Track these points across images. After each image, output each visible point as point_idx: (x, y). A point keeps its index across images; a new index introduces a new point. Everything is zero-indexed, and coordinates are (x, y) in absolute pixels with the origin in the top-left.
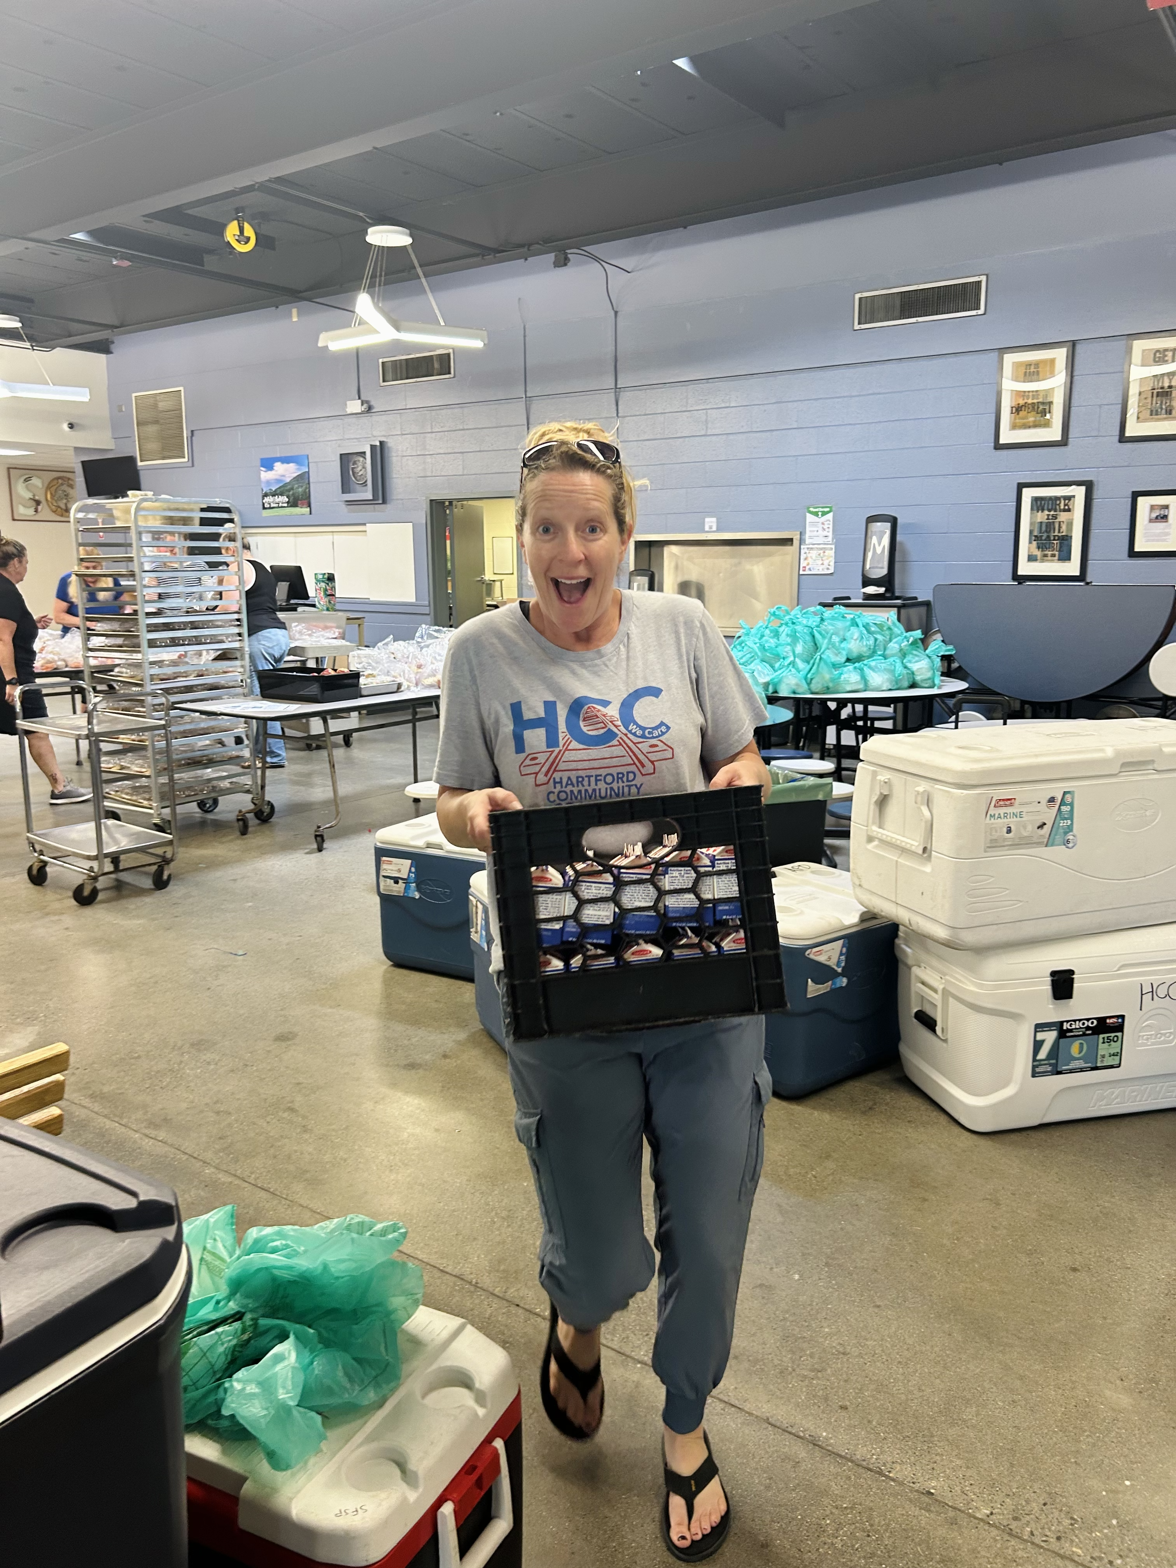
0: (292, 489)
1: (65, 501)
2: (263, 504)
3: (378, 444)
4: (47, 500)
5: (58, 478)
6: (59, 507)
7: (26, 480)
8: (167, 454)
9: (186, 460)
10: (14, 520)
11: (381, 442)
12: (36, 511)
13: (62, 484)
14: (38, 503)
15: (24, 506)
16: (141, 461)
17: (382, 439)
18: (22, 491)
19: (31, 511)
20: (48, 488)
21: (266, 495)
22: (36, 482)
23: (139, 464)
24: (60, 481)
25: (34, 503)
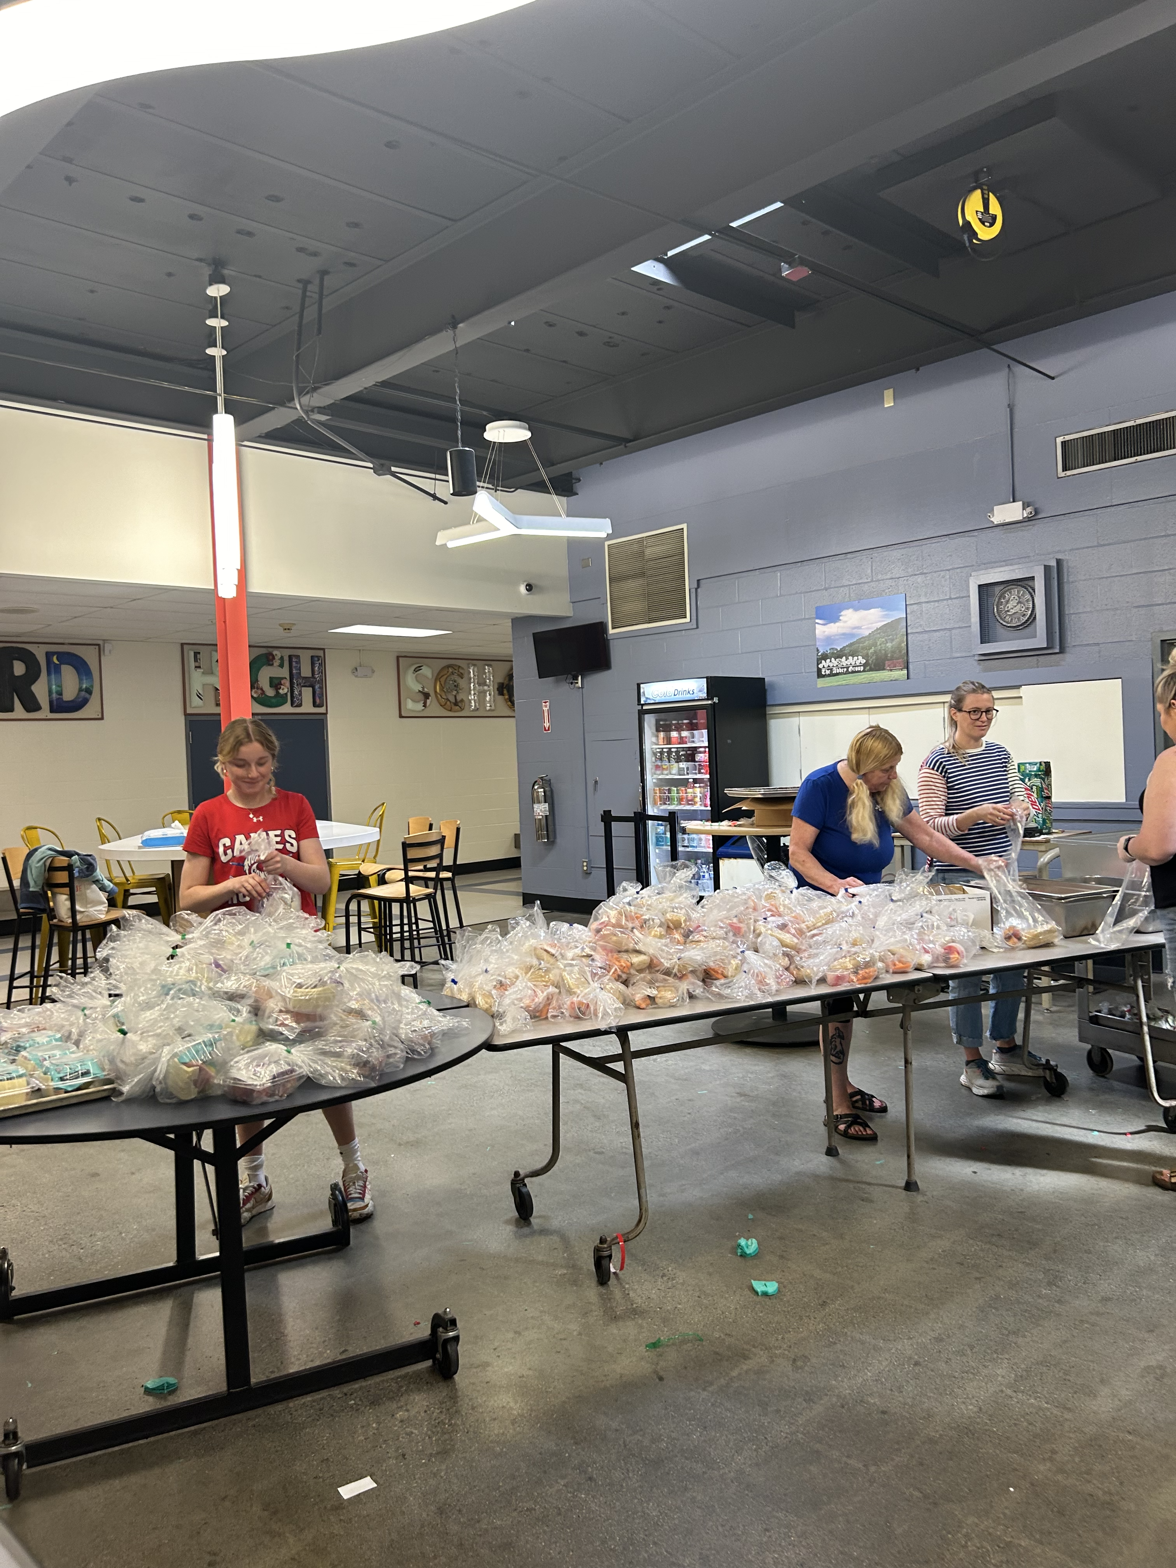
0: (875, 645)
1: (454, 693)
2: (819, 670)
3: (1053, 563)
4: (436, 692)
5: (448, 666)
6: (448, 700)
7: (416, 670)
8: (654, 615)
9: (688, 620)
10: (401, 716)
11: (1059, 562)
12: (425, 706)
13: (453, 673)
14: (426, 696)
15: (413, 701)
16: (613, 628)
17: (1060, 557)
18: (412, 683)
19: (419, 706)
20: (438, 678)
21: (825, 657)
22: (426, 671)
23: (611, 631)
24: (450, 670)
25: (422, 697)
